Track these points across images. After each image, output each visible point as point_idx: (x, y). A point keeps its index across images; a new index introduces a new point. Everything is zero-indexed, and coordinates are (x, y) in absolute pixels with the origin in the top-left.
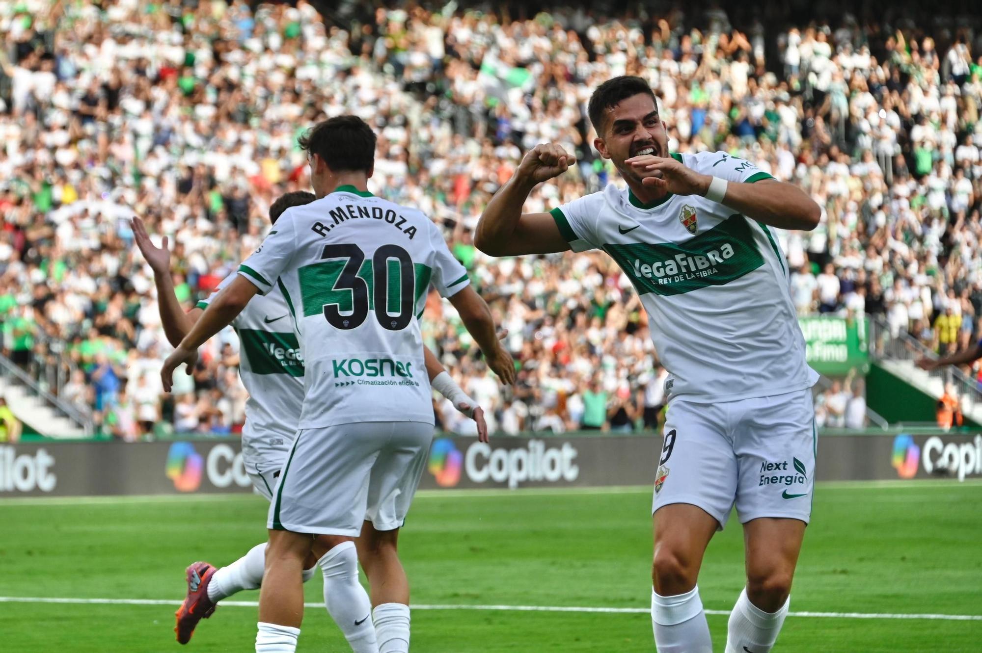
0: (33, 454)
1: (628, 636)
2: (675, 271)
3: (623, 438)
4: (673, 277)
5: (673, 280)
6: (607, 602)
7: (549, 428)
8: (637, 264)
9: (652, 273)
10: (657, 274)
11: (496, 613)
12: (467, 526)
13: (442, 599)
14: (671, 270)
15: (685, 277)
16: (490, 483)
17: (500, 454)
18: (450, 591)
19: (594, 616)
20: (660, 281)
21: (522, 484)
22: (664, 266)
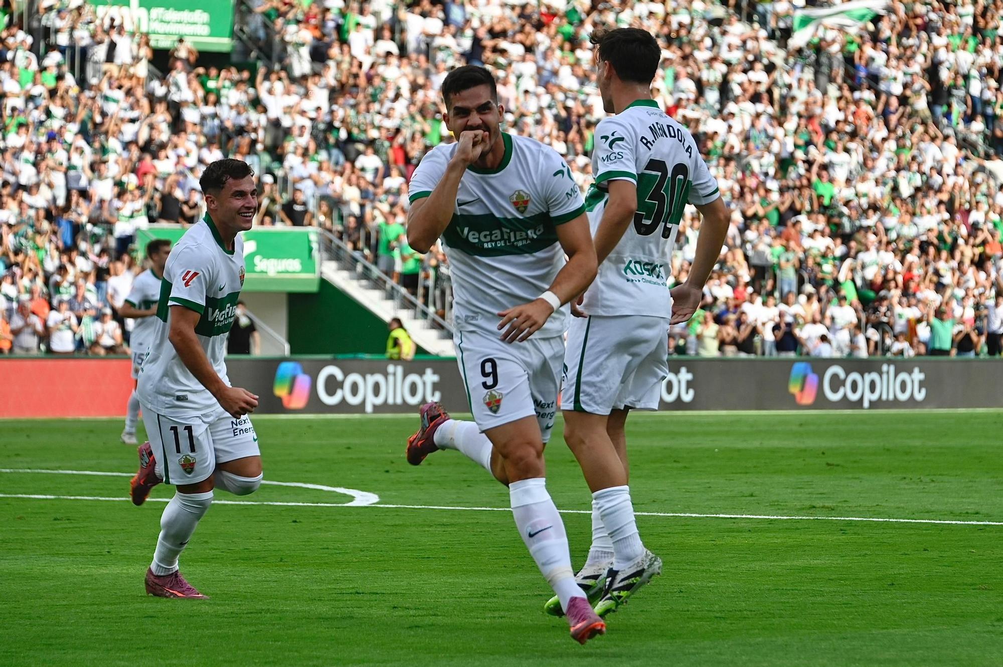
0: (421, 373)
1: (973, 547)
2: (499, 237)
3: (969, 361)
4: (496, 242)
5: (496, 244)
6: (953, 515)
7: (901, 352)
8: (466, 230)
9: (479, 238)
10: (483, 239)
11: (850, 523)
12: (824, 443)
13: (800, 510)
14: (496, 237)
15: (505, 243)
16: (845, 403)
17: (855, 376)
18: (807, 503)
19: (942, 528)
20: (486, 245)
21: (873, 405)
22: (491, 235)
